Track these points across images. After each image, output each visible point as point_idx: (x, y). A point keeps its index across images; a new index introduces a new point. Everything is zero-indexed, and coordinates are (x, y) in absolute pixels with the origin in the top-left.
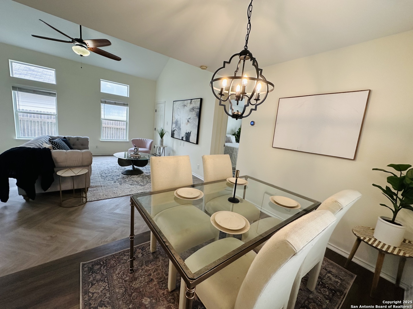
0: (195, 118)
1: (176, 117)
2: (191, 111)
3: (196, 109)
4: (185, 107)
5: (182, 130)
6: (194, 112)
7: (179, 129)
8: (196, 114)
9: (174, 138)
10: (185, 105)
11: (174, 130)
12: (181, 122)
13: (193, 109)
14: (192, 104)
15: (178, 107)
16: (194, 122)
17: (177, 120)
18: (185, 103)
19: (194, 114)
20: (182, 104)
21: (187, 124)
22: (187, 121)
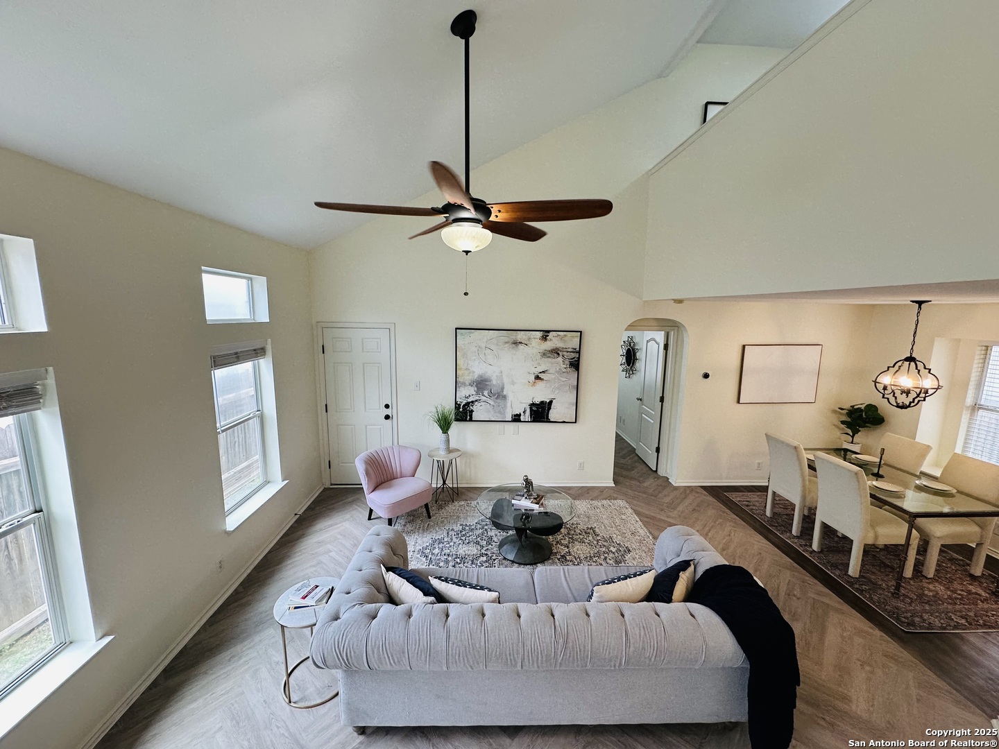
0: (564, 370)
1: (477, 368)
2: (549, 357)
3: (568, 352)
4: (521, 347)
5: (511, 397)
6: (560, 359)
7: (497, 398)
8: (567, 362)
9: (470, 420)
11: (472, 402)
12: (506, 380)
13: (556, 352)
14: (551, 340)
15: (483, 346)
16: (561, 378)
17: (480, 376)
18: (521, 336)
19: (560, 363)
20: (506, 339)
21: (534, 384)
22: (533, 378)
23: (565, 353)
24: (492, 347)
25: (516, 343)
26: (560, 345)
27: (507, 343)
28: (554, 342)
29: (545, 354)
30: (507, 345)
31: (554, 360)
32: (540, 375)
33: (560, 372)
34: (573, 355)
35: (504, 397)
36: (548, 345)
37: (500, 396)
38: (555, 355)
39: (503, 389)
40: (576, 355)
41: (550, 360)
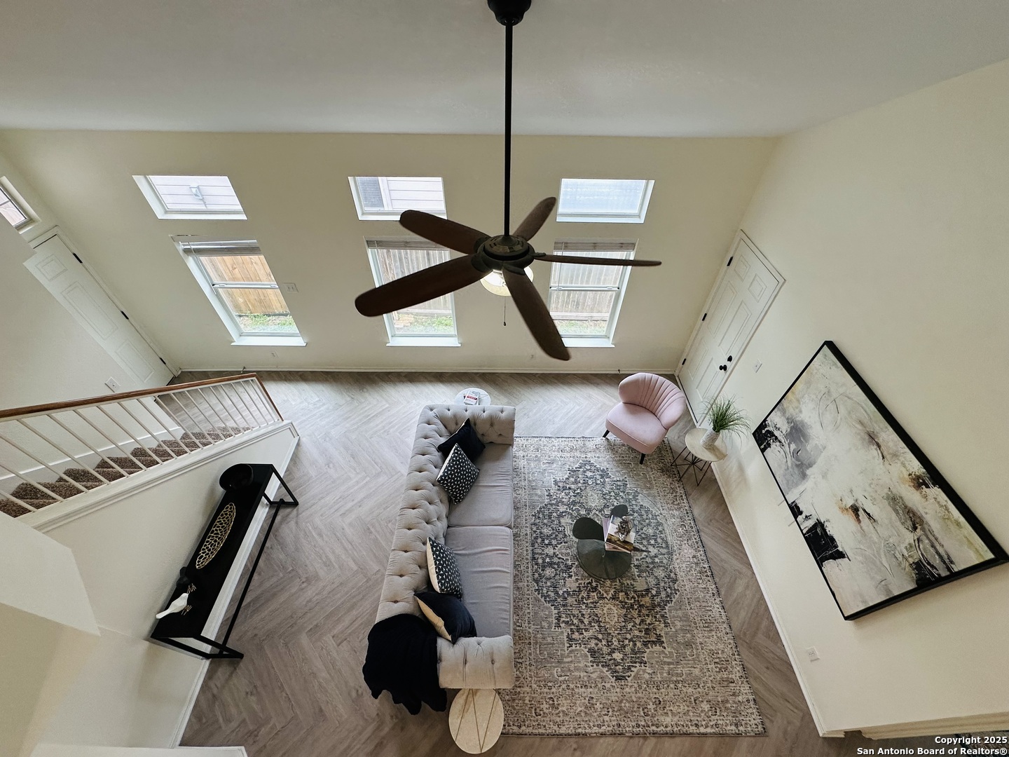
0: (898, 555)
1: (808, 413)
2: (896, 511)
3: (933, 546)
4: (874, 451)
5: (808, 484)
6: (910, 537)
7: (797, 466)
8: (916, 556)
9: (763, 451)
10: (879, 446)
11: (776, 438)
12: (820, 462)
13: (915, 521)
14: (925, 497)
15: (835, 395)
16: (883, 556)
17: (802, 422)
18: (889, 437)
19: (903, 540)
20: (866, 421)
21: (844, 510)
22: (850, 503)
23: (926, 541)
25: (873, 438)
26: (933, 523)
27: (861, 423)
28: (928, 505)
29: (894, 500)
30: (859, 426)
31: (898, 524)
32: (861, 513)
33: (891, 550)
35: (804, 476)
36: (913, 498)
37: (802, 467)
38: (909, 523)
39: (810, 466)
40: (944, 573)
41: (894, 515)
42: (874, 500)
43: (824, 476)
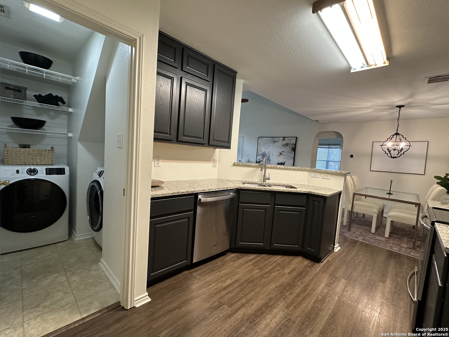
0: (290, 151)
1: (263, 150)
2: (285, 146)
4: (276, 143)
5: (272, 160)
8: (291, 148)
11: (261, 161)
12: (271, 154)
13: (287, 145)
14: (286, 140)
15: (265, 142)
16: (288, 154)
17: (264, 153)
18: (276, 139)
19: (288, 149)
20: (272, 140)
21: (279, 156)
22: (279, 153)
23: (290, 145)
24: (268, 143)
25: (275, 142)
26: (289, 142)
27: (272, 141)
28: (287, 141)
29: (283, 145)
30: (272, 142)
31: (286, 148)
32: (281, 153)
33: (288, 152)
34: (293, 146)
35: (270, 160)
36: (285, 142)
37: (269, 160)
38: (287, 146)
39: (270, 157)
40: (294, 146)
41: (285, 147)
42: (281, 149)
43: (273, 155)
